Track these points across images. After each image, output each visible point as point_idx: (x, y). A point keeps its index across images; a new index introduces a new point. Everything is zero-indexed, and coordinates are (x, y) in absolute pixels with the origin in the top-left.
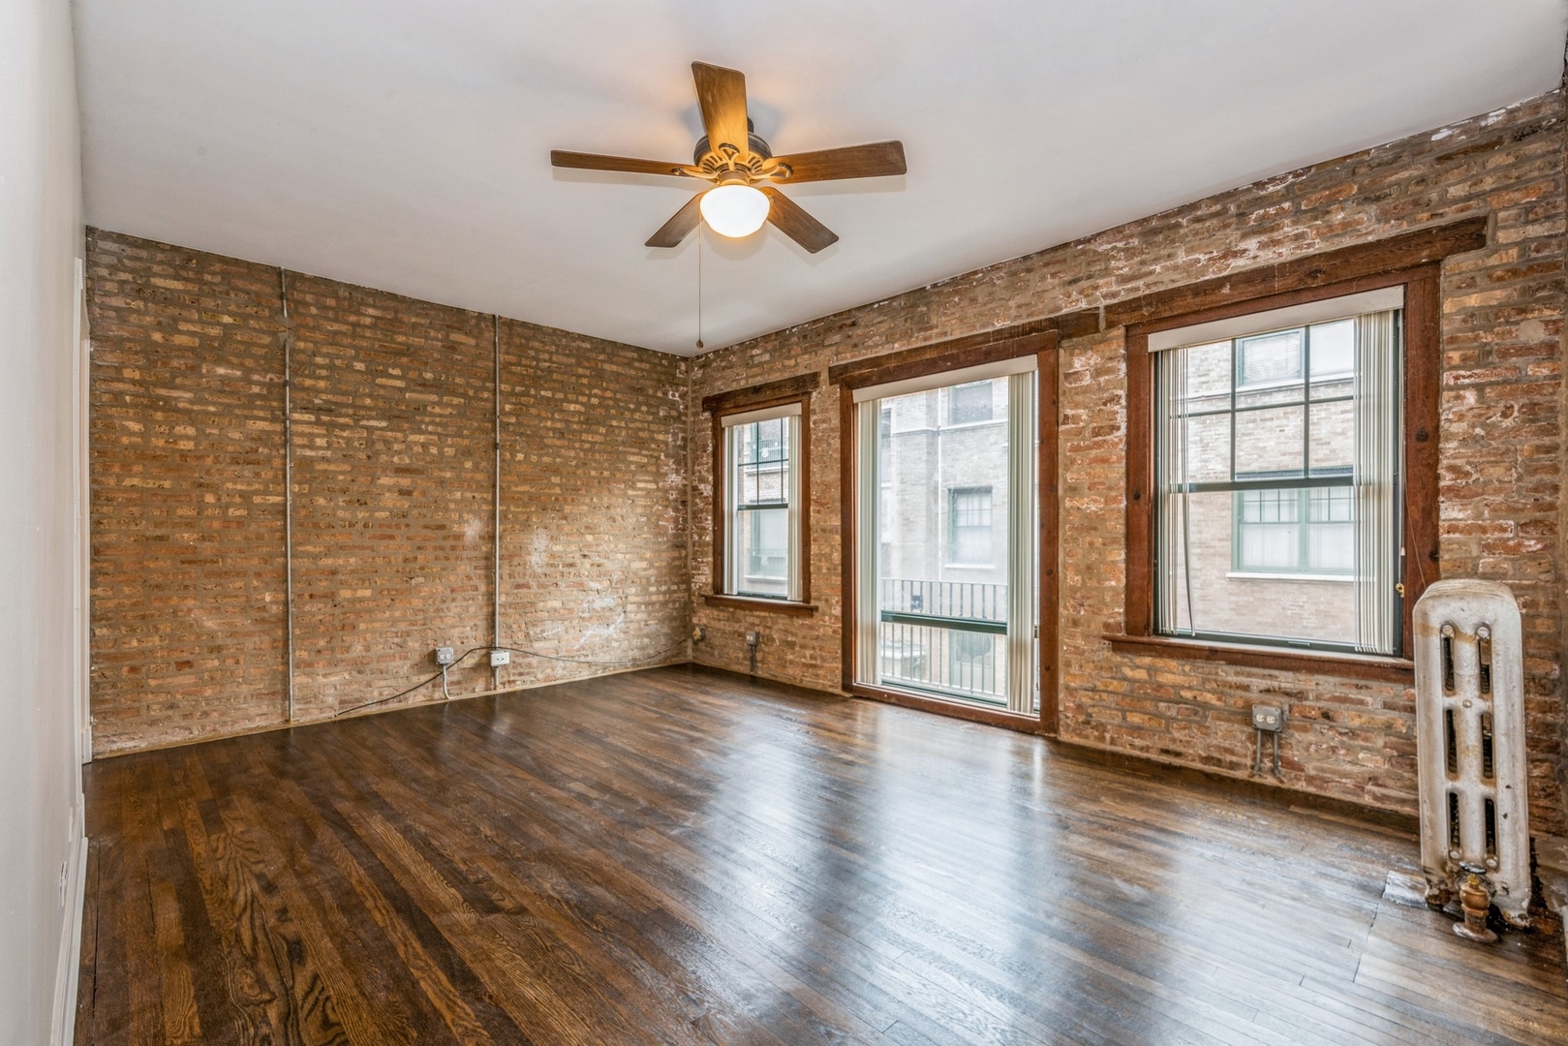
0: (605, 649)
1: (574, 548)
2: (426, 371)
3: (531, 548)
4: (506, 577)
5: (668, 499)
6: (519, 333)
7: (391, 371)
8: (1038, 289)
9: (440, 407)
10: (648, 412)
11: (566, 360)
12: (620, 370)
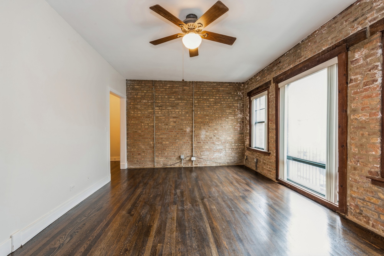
0: (220, 159)
1: (212, 134)
2: (179, 96)
3: (201, 134)
4: (195, 140)
5: (238, 121)
6: (198, 84)
7: (172, 97)
8: (340, 29)
9: (182, 103)
10: (232, 99)
11: (210, 89)
12: (224, 89)
